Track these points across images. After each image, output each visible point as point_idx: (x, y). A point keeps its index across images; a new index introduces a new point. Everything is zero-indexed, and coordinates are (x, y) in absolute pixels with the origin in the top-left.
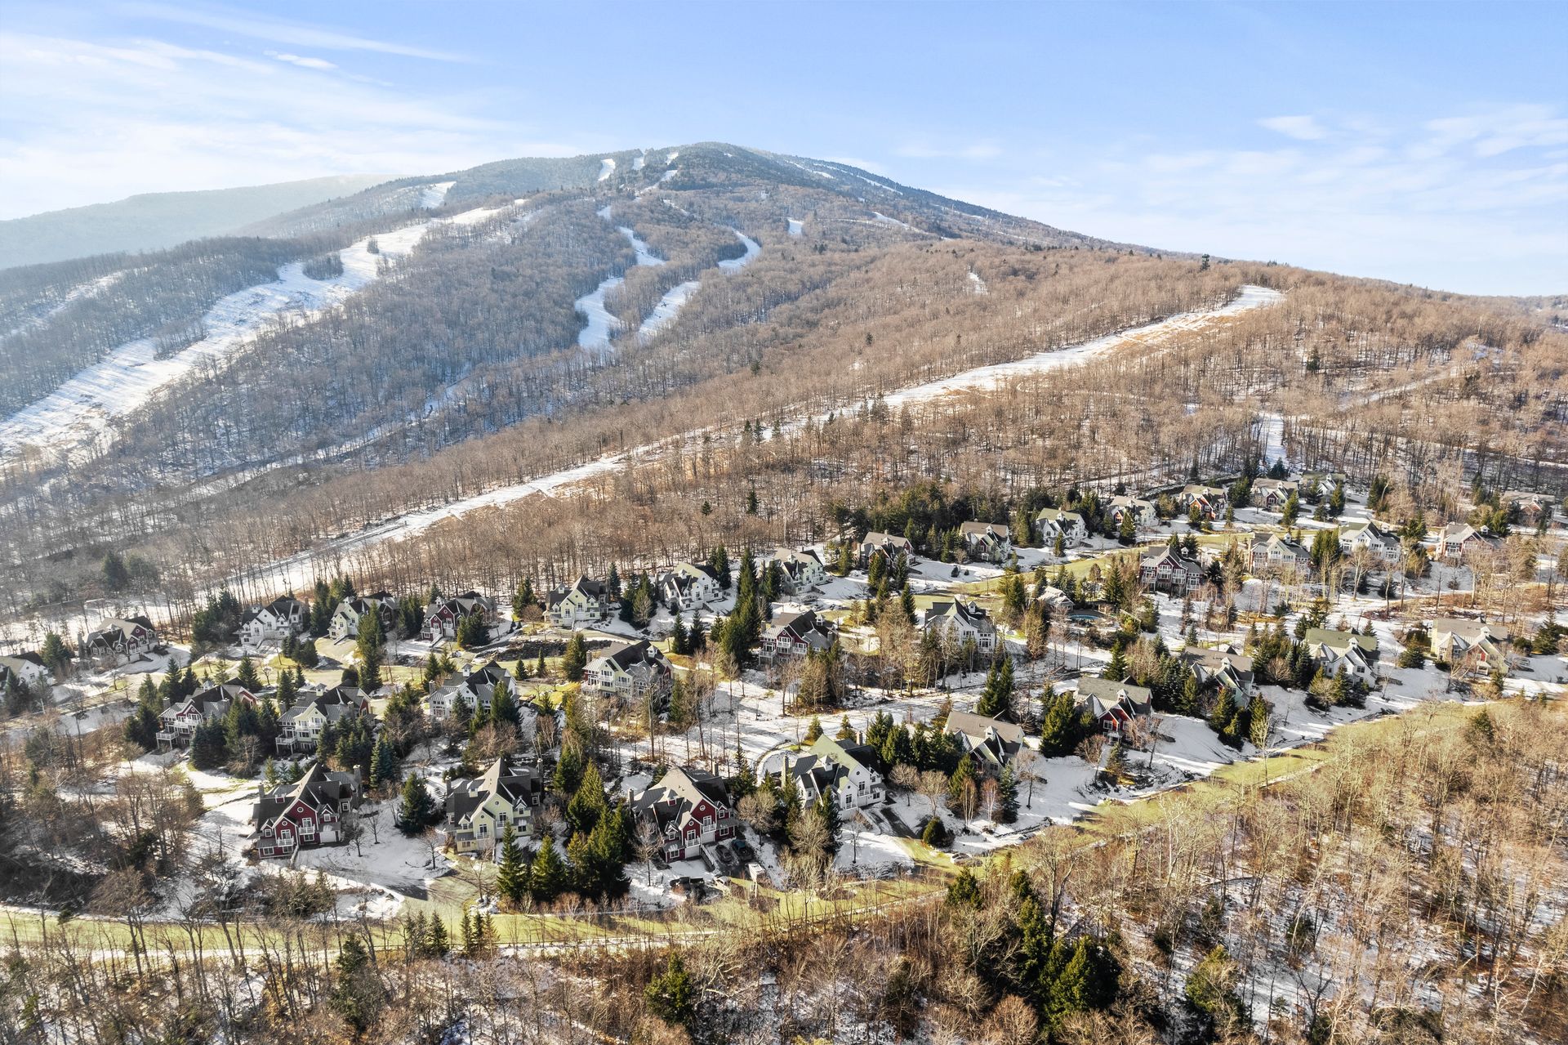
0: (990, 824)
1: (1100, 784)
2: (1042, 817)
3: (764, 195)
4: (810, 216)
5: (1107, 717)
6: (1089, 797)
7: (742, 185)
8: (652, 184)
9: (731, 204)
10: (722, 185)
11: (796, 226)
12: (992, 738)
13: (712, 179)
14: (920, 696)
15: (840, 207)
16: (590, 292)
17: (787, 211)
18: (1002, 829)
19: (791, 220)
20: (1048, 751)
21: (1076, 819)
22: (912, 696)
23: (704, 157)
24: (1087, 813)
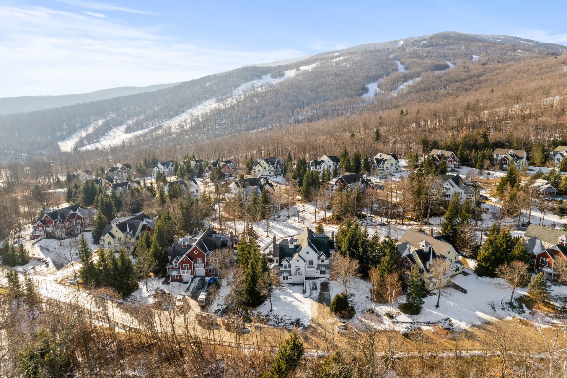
0: (395, 311)
1: (516, 305)
2: (444, 316)
3: (463, 47)
4: (484, 54)
5: (544, 255)
6: (499, 312)
7: (454, 44)
8: (415, 46)
9: (446, 51)
10: (445, 45)
11: (476, 58)
12: (426, 250)
13: (441, 43)
14: (408, 225)
15: (500, 49)
16: (374, 82)
17: (473, 53)
18: (403, 317)
19: (474, 56)
20: (480, 272)
21: (474, 326)
22: (403, 224)
23: (440, 35)
24: (488, 323)
